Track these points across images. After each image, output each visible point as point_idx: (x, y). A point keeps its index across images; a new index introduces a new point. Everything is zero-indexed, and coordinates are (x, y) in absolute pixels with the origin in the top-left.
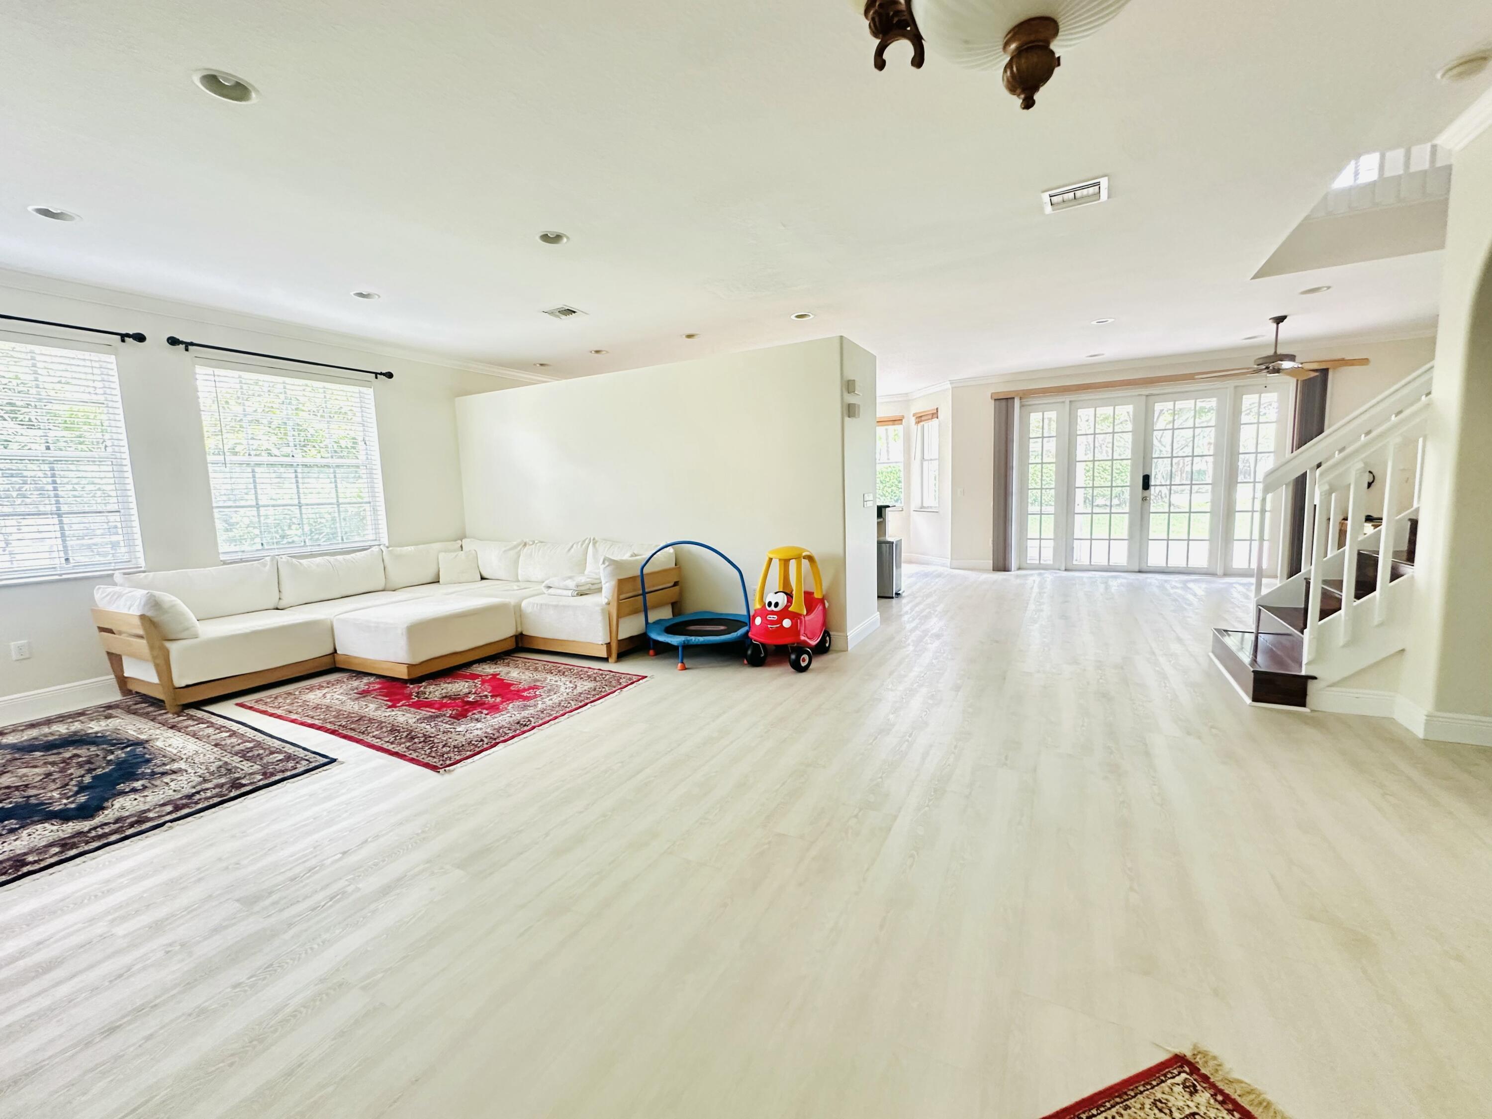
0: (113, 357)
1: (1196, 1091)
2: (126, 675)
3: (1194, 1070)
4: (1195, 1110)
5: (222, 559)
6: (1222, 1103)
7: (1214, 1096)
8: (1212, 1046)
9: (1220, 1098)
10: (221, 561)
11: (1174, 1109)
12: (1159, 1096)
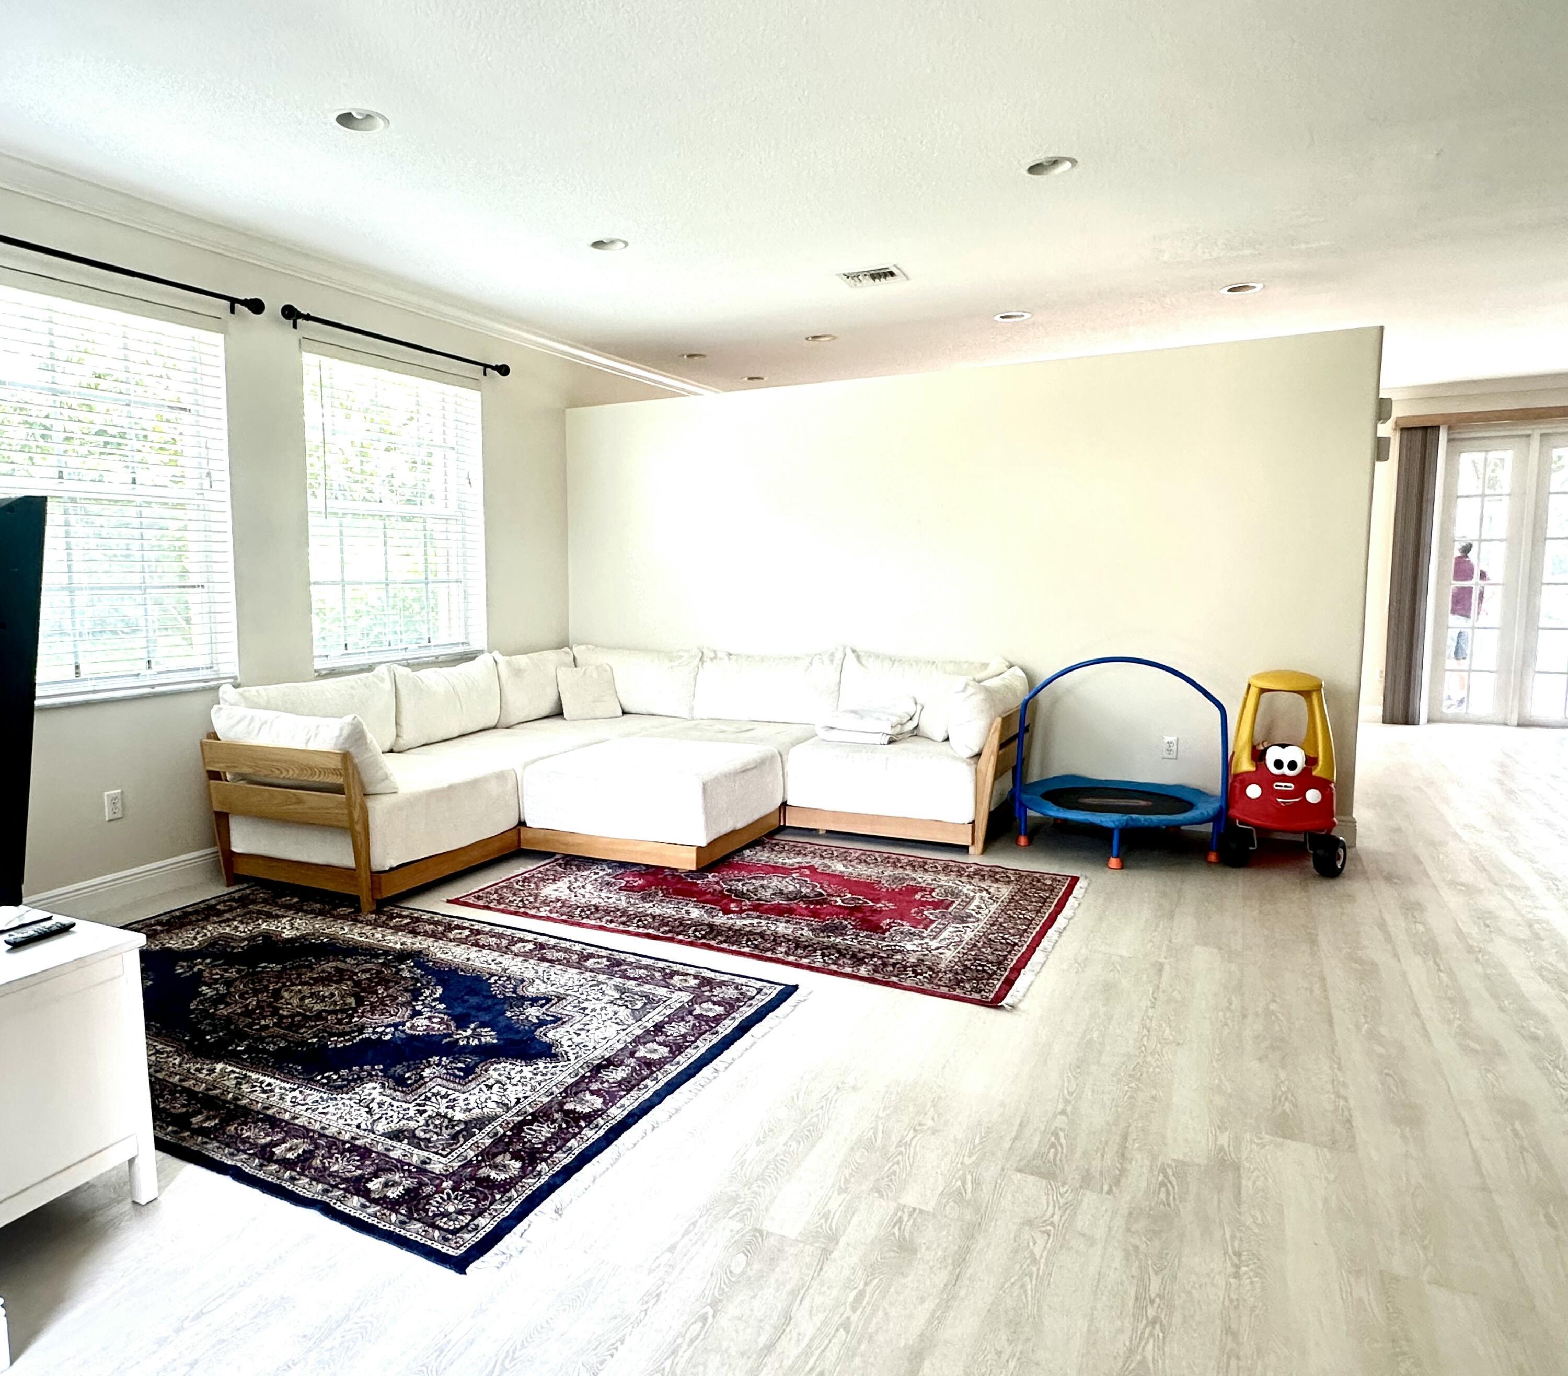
0: (221, 337)
2: (235, 849)
5: (316, 667)
10: (316, 671)
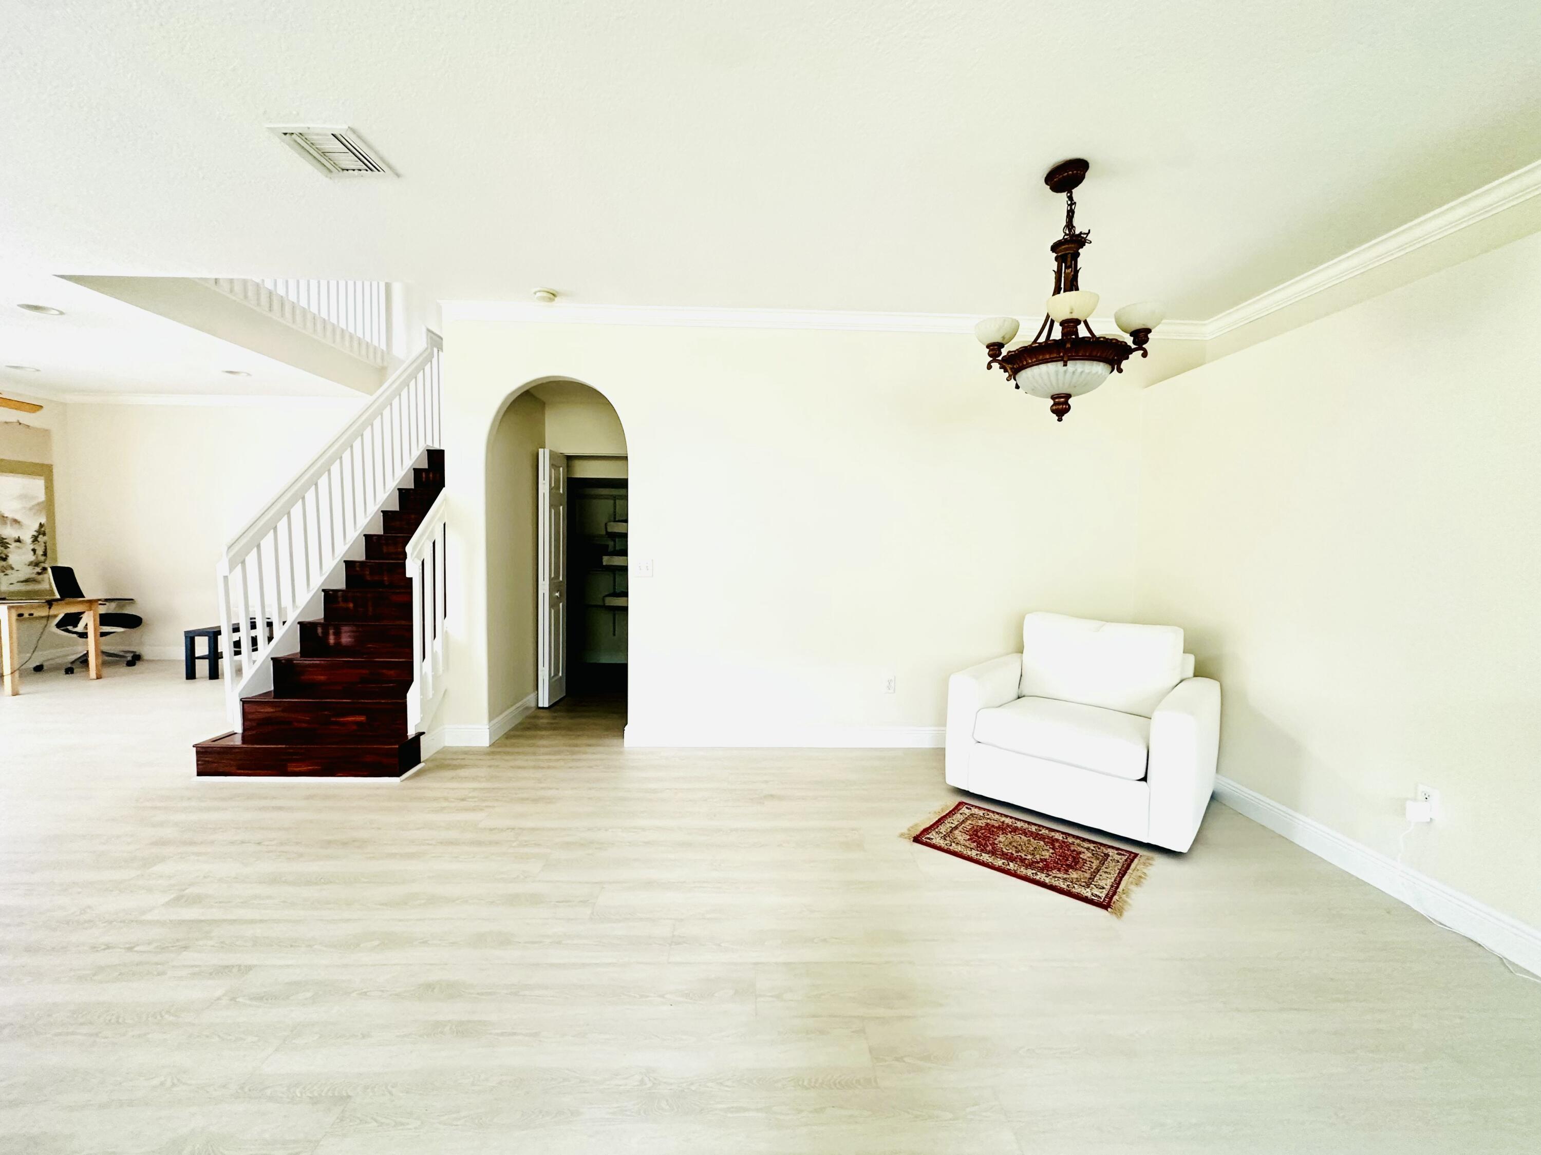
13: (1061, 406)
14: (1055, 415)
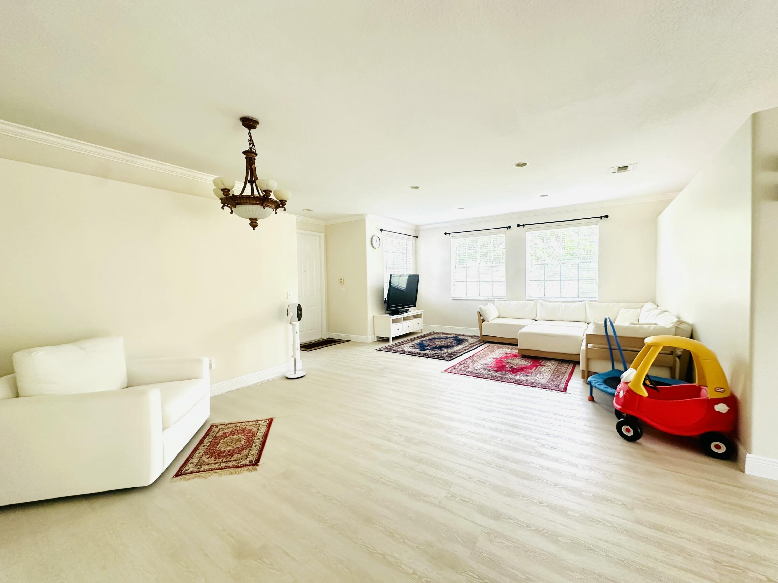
0: (505, 235)
1: (249, 462)
3: (253, 465)
4: (247, 460)
5: (527, 299)
6: (244, 464)
7: (246, 464)
8: (254, 473)
9: (245, 465)
11: (250, 457)
12: (254, 456)
13: (254, 224)
14: (252, 227)
